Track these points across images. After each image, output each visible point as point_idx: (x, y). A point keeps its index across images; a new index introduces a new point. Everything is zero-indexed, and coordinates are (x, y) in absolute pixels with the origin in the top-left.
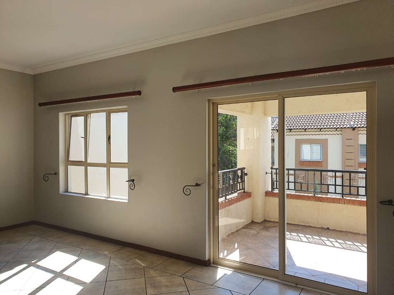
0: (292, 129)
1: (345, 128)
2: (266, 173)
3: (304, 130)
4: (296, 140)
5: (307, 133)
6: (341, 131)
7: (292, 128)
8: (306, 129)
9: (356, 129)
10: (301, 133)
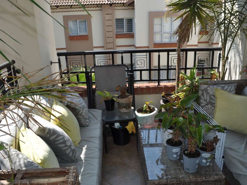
0: (58, 6)
1: (104, 4)
2: (51, 63)
3: (70, 7)
4: (64, 16)
5: (72, 10)
6: (101, 7)
7: (58, 4)
8: (72, 5)
9: (112, 5)
10: (67, 10)
